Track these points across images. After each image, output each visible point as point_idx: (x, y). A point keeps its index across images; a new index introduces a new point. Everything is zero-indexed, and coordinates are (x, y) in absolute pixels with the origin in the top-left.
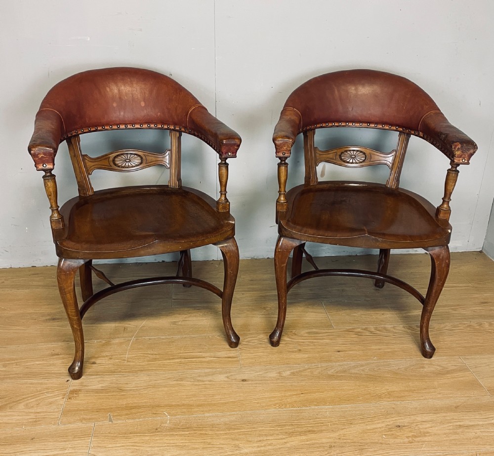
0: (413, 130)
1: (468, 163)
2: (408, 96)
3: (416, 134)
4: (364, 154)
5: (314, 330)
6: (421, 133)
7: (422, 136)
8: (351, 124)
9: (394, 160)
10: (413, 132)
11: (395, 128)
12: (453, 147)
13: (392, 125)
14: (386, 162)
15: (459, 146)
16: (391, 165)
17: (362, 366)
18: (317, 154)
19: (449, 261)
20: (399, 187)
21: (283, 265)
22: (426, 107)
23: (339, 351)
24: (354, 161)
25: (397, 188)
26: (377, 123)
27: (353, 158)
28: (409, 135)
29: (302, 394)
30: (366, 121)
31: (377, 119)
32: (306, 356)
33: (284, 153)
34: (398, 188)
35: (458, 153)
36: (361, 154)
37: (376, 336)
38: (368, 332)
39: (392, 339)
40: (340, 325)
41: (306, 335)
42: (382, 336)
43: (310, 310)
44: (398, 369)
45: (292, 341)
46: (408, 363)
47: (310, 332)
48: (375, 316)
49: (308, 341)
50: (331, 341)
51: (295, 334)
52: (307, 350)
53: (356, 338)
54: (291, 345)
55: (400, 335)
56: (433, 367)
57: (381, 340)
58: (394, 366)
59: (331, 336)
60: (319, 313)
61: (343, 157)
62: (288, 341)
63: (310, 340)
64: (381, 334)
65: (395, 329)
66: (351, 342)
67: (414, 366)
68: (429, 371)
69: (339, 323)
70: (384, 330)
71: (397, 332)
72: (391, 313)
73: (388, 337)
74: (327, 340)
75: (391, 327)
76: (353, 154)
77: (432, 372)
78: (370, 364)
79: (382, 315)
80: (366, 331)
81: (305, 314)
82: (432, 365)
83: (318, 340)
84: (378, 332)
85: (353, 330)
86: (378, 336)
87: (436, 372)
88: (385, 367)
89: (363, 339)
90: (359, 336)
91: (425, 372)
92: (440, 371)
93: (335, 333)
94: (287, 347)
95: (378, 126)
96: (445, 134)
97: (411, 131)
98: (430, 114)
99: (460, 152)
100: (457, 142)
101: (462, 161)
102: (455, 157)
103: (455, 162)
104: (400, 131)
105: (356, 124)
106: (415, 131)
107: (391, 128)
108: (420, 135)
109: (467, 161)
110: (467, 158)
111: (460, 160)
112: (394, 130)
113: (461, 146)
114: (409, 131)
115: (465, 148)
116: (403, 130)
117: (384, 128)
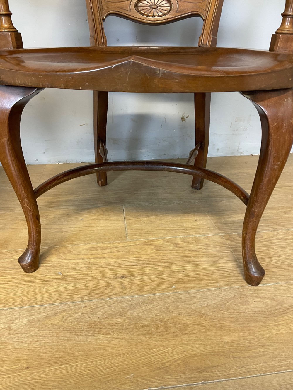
5: (100, 244)
17: (151, 302)
18: (103, 1)
20: (216, 47)
23: (122, 277)
24: (156, 14)
25: (215, 49)
27: (154, 9)
29: (27, 368)
32: (71, 286)
37: (182, 250)
38: (172, 245)
39: (203, 255)
40: (137, 236)
41: (85, 252)
42: (190, 250)
43: (105, 217)
44: (206, 306)
45: (60, 262)
46: (223, 294)
47: (92, 248)
48: (185, 223)
49: (82, 262)
50: (117, 260)
51: (70, 251)
52: (75, 276)
53: (153, 255)
54: (55, 269)
55: (215, 249)
56: (262, 301)
57: (188, 257)
58: (200, 302)
59: (119, 253)
60: (114, 221)
61: (140, 9)
62: (55, 262)
63: (87, 260)
64: (189, 247)
65: (209, 240)
66: (145, 260)
67: (231, 300)
68: (254, 310)
69: (137, 233)
70: (194, 242)
71: (211, 245)
72: (206, 218)
73: (198, 252)
74: (111, 259)
75: (205, 237)
76: (153, 3)
77: (259, 312)
78: (164, 298)
79: (195, 221)
80: (169, 244)
81: (97, 222)
82: (260, 297)
83: (98, 259)
84: (185, 245)
85: (152, 243)
86: (184, 250)
87: (266, 310)
88: (186, 303)
89: (163, 256)
90: (159, 251)
91: (249, 312)
92: (272, 309)
93: (125, 248)
94: (49, 272)
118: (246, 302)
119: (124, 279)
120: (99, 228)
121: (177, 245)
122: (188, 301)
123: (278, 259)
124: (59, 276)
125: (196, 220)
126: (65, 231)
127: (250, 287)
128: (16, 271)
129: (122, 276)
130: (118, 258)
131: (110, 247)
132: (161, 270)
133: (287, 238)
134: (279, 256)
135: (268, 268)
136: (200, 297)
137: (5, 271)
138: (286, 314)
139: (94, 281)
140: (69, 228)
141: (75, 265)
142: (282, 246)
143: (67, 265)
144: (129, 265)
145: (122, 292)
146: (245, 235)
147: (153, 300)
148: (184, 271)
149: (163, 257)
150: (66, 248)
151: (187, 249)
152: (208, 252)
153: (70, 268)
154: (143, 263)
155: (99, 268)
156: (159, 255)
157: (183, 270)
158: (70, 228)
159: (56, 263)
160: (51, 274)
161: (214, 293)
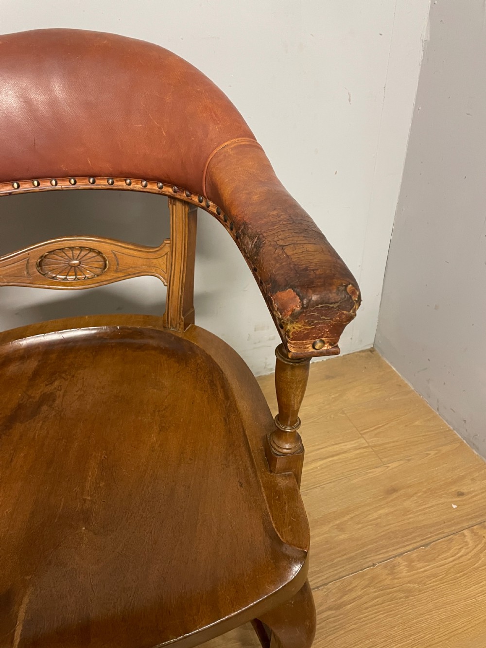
0: (196, 194)
1: (334, 352)
2: (169, 99)
3: (204, 204)
6: (211, 203)
7: (215, 211)
10: (196, 199)
11: (155, 187)
12: (276, 306)
13: (148, 179)
15: (296, 304)
20: (196, 324)
27: (75, 266)
35: (294, 328)
95: (116, 183)
96: (254, 238)
97: (192, 195)
98: (225, 149)
99: (300, 326)
100: (287, 285)
101: (314, 348)
102: (289, 337)
103: (290, 352)
104: (169, 194)
105: (58, 182)
106: (199, 197)
107: (147, 187)
108: (211, 208)
109: (330, 345)
110: (326, 337)
111: (308, 346)
112: (154, 191)
113: (303, 304)
114: (188, 196)
115: (317, 309)
116: (175, 192)
117: (131, 187)
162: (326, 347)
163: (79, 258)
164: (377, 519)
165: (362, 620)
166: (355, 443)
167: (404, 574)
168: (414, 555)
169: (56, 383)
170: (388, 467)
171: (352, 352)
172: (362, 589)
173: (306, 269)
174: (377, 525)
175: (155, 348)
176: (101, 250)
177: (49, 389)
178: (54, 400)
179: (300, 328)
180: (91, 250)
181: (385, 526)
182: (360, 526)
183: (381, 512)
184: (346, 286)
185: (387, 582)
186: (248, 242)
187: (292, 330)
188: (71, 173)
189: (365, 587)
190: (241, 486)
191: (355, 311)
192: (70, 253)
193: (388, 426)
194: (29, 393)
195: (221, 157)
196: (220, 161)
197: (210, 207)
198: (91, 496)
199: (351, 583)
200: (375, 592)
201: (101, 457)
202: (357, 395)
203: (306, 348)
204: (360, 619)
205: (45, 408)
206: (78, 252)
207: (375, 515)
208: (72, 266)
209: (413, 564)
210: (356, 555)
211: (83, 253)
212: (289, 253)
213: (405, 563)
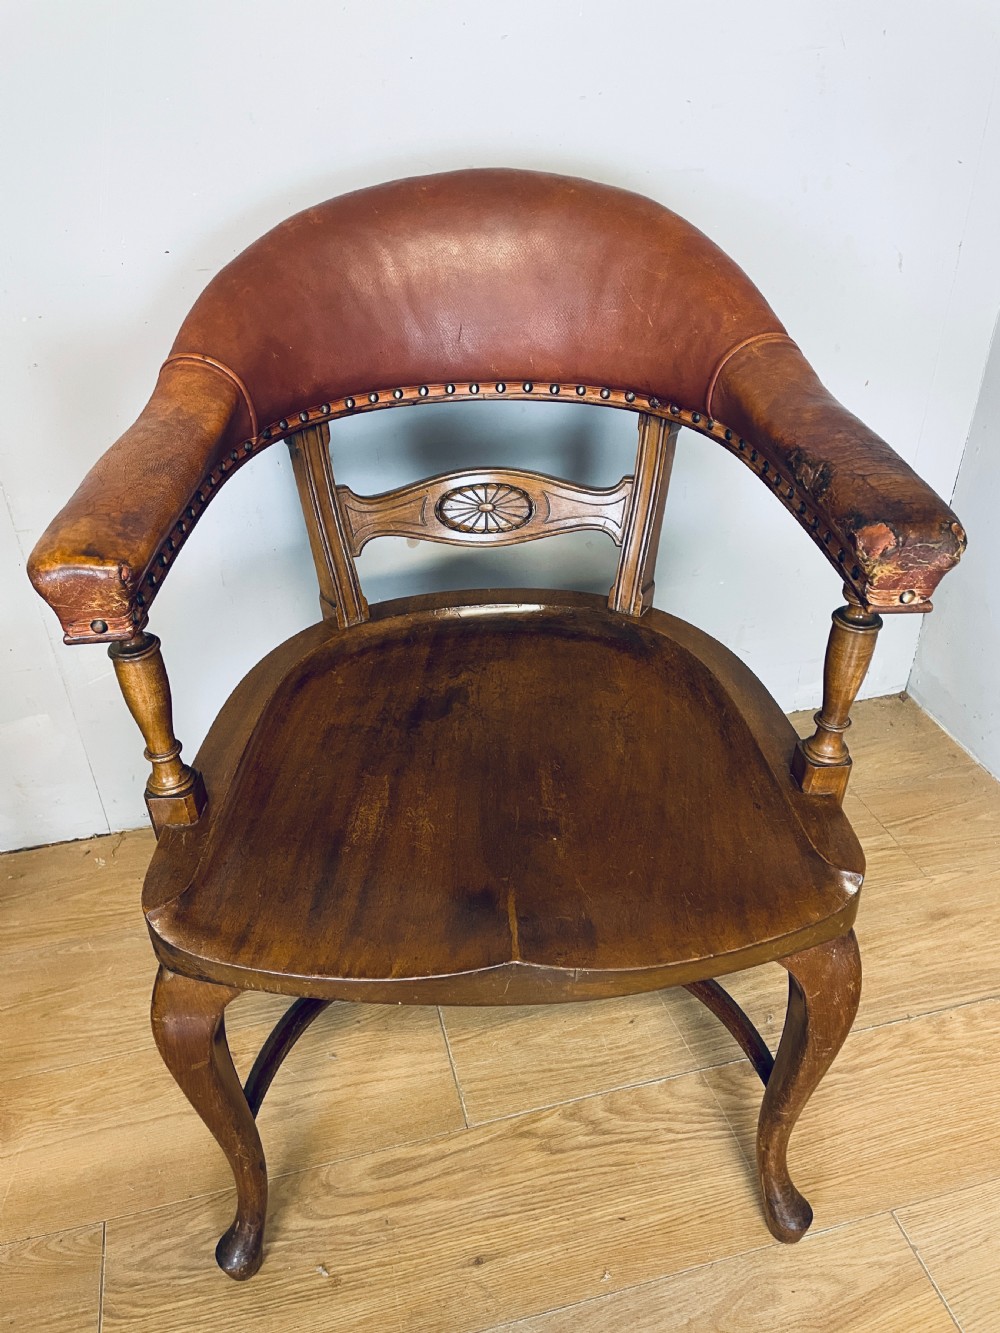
0: (689, 409)
1: (925, 608)
2: (662, 276)
3: (701, 424)
4: (525, 495)
5: (401, 1152)
6: (716, 424)
7: (722, 435)
8: (466, 390)
9: (629, 519)
10: (688, 417)
11: (622, 399)
12: (861, 544)
13: (612, 387)
14: (601, 521)
15: (888, 541)
16: (619, 532)
18: (351, 514)
19: (858, 985)
20: (654, 606)
21: (194, 1067)
22: (730, 320)
24: (492, 524)
25: (650, 612)
26: (557, 382)
27: (487, 512)
28: (673, 425)
30: (515, 376)
31: (557, 368)
33: (99, 626)
34: (651, 609)
35: (882, 571)
36: (513, 495)
37: (611, 1143)
38: (582, 1128)
39: (665, 1155)
40: (489, 1103)
41: (367, 1184)
42: (629, 1141)
43: (394, 1040)
44: (687, 1325)
45: (312, 1229)
46: (721, 1280)
47: (383, 1165)
48: (606, 1036)
49: (370, 1222)
50: (455, 1203)
51: (328, 1188)
52: (361, 1275)
53: (541, 1171)
54: (307, 1255)
55: (689, 1127)
56: (808, 1287)
57: (628, 1166)
58: (671, 1313)
59: (456, 1177)
60: (421, 1052)
61: (449, 514)
62: (300, 1230)
63: (377, 1215)
64: (628, 1130)
65: (672, 1095)
66: (524, 1194)
67: (740, 1297)
68: (793, 1318)
69: (487, 1095)
70: (635, 1106)
71: (681, 1113)
72: (657, 1009)
73: (651, 1143)
74: (440, 1203)
75: (661, 1086)
76: (484, 499)
77: (806, 1323)
78: (589, 1315)
79: (630, 1025)
80: (575, 1124)
81: (374, 1063)
82: (804, 1277)
83: (407, 1207)
84: (617, 1122)
85: (534, 1126)
86: (617, 1142)
87: (819, 1314)
88: (641, 1321)
89: (568, 1171)
90: (554, 1154)
91: (782, 1325)
92: (831, 1308)
93: (469, 1154)
94: (293, 1268)
95: (562, 392)
96: (818, 465)
97: (682, 412)
98: (749, 349)
99: (891, 569)
100: (877, 519)
101: (901, 601)
102: (871, 584)
103: (869, 604)
104: (643, 409)
105: (481, 389)
106: (694, 415)
107: (610, 399)
108: (715, 431)
109: (922, 598)
110: (920, 587)
111: (894, 597)
112: (620, 405)
113: (898, 543)
114: (673, 412)
115: (915, 548)
116: (653, 406)
117: (585, 397)
118: (773, 1298)
119: (486, 1268)
120: (382, 1087)
121: (595, 1127)
122: (645, 1316)
123: (839, 1142)
124: (321, 1281)
125: (632, 1022)
126: (298, 1111)
127: (783, 1246)
128: (208, 1276)
129: (478, 1258)
130: (456, 1196)
131: (428, 1158)
132: (567, 1222)
133: (857, 1061)
134: (842, 1132)
135: (819, 1178)
136: (671, 1299)
137: (182, 1282)
138: (860, 1319)
139: (411, 1284)
140: (306, 1096)
141: (353, 1235)
142: (847, 1092)
143: (332, 1239)
144: (488, 1218)
145: (488, 1311)
146: (763, 1149)
147: (564, 1325)
148: (623, 1219)
149: (566, 1175)
150: (315, 1175)
151: (623, 1136)
152: (674, 1141)
153: (343, 1247)
154: (522, 1205)
155: (415, 1237)
156: (556, 1170)
157: (622, 1216)
158: (309, 1095)
159: (302, 1234)
160: (301, 1277)
161: (700, 1279)
162: (917, 600)
163: (495, 500)
164: (914, 953)
165: (891, 1091)
166: (875, 840)
167: (959, 1035)
168: (977, 1009)
169: (464, 676)
170: (933, 880)
171: (866, 698)
172: (891, 1049)
173: (899, 502)
174: (914, 962)
175: (595, 639)
176: (527, 489)
177: (455, 683)
178: (467, 697)
179: (890, 571)
180: (513, 489)
181: (927, 965)
182: (885, 962)
183: (921, 944)
184: (951, 524)
185: (930, 1043)
186: (807, 471)
187: (880, 575)
188: (501, 375)
189: (895, 1047)
190: (759, 807)
191: (958, 556)
192: (481, 493)
193: (931, 818)
194: (430, 686)
195: (743, 359)
196: (742, 365)
197: (714, 429)
198: (553, 807)
199: (871, 1039)
200: (912, 1054)
201: (552, 766)
202: (877, 766)
203: (891, 600)
204: (888, 1089)
205: (456, 705)
206: (494, 491)
207: (911, 948)
208: (483, 512)
209: (975, 1022)
210: (879, 1001)
211: (502, 493)
212: (874, 484)
213: (962, 1019)
